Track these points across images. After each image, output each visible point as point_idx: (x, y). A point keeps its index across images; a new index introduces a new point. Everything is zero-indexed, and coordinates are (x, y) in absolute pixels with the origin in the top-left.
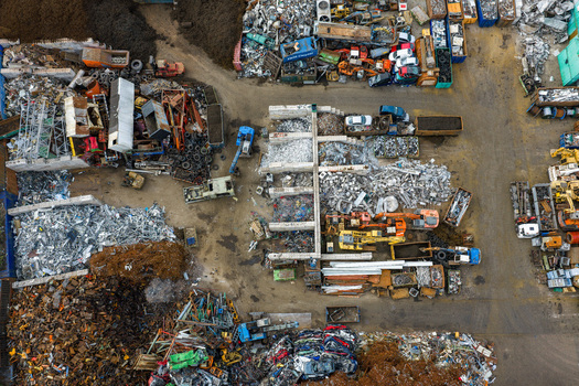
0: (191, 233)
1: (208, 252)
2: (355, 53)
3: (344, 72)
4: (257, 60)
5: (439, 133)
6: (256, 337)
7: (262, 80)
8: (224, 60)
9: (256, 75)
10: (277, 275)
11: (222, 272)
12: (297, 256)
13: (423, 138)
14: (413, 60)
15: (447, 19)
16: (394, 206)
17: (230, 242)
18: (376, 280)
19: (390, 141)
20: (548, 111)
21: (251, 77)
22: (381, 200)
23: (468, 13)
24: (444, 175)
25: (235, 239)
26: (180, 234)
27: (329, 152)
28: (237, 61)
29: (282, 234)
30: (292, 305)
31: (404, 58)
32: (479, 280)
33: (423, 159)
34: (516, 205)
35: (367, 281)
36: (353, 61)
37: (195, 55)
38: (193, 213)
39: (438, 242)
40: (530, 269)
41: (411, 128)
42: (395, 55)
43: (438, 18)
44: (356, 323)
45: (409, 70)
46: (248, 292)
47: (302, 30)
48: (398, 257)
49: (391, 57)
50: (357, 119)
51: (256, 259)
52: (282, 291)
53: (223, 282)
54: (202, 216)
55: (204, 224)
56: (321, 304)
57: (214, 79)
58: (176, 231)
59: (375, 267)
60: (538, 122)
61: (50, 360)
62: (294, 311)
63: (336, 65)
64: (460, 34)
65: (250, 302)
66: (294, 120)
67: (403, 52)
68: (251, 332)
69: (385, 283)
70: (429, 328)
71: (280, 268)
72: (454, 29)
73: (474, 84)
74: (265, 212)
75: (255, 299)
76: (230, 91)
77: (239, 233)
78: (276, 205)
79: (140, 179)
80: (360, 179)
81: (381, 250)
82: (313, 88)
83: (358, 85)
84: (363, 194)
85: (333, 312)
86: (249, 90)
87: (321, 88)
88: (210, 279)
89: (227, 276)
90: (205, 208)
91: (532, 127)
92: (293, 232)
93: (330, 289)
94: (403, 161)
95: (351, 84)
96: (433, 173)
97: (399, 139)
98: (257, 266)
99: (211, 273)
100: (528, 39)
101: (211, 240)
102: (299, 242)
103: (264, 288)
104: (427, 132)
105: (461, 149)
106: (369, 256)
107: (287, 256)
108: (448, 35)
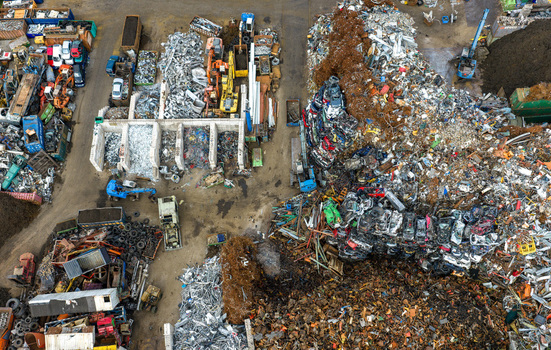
0: (213, 239)
1: (232, 225)
2: (47, 90)
3: (65, 103)
4: (35, 180)
5: (137, 34)
6: (312, 175)
7: (58, 179)
8: (28, 212)
9: (51, 185)
10: (257, 163)
11: (252, 213)
12: (241, 146)
13: (141, 46)
14: (66, 44)
15: (30, 21)
16: (200, 71)
17: (224, 207)
18: (265, 87)
19: (140, 70)
21: (52, 190)
22: (195, 79)
23: (27, 6)
24: (178, 36)
25: (221, 202)
26: (213, 250)
27: (145, 109)
28: (32, 197)
29: (219, 160)
30: (284, 154)
31: (62, 53)
32: (267, 20)
33: (161, 50)
35: (267, 94)
36: (56, 92)
37: (14, 246)
38: (192, 241)
39: (234, 42)
41: (131, 53)
42: (56, 59)
43: (26, 28)
44: (300, 105)
45: (74, 49)
46: (272, 189)
47: (12, 131)
48: (246, 68)
49: (56, 64)
50: (116, 88)
51: (242, 183)
52: (272, 161)
53: (261, 211)
54: (196, 233)
55: (204, 231)
56: (284, 129)
57: (47, 226)
58: (210, 256)
59: (254, 86)
61: (335, 321)
62: (290, 151)
63: (57, 109)
64: (48, 11)
65: (281, 187)
66: (106, 149)
67: (56, 51)
68: (308, 178)
69: (267, 80)
70: (305, 55)
71: (251, 161)
72: (41, 15)
73: (96, 11)
74: (198, 175)
75: (278, 183)
76: (65, 207)
77: (219, 197)
78: (190, 165)
79: (151, 288)
80: (173, 92)
81: (239, 81)
82: (75, 134)
83: (80, 96)
84: (188, 92)
85: (290, 119)
86: (67, 190)
87: (77, 127)
88: (259, 223)
89: (257, 208)
90: (188, 229)
92: (219, 150)
93: (272, 121)
94: (160, 65)
95: (78, 101)
96: (173, 45)
97: (139, 64)
98: (249, 183)
99: (252, 221)
101: (221, 224)
102: (228, 145)
103: (270, 176)
104: (137, 41)
105: (155, 24)
106: (243, 88)
107: (240, 160)
108: (46, 22)
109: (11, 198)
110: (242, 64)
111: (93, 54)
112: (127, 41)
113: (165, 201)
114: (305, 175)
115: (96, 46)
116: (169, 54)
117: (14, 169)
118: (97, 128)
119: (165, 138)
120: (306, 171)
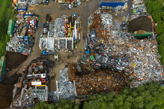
0: (66, 64)
1: (70, 61)
2: (29, 31)
3: (33, 33)
4: (27, 51)
5: (49, 18)
6: (88, 50)
7: (32, 50)
8: (25, 57)
9: (30, 52)
10: (76, 48)
11: (75, 58)
12: (73, 44)
13: (50, 21)
14: (33, 20)
15: (24, 15)
16: (63, 27)
17: (69, 57)
18: (78, 30)
19: (50, 26)
20: (47, 2)
21: (30, 53)
22: (62, 29)
23: (24, 11)
24: (58, 19)
25: (68, 56)
26: (66, 66)
27: (51, 35)
28: (26, 54)
29: (68, 47)
30: (82, 46)
31: (32, 22)
32: (79, 15)
33: (54, 22)
34: (65, 8)
35: (78, 32)
36: (31, 31)
37: (22, 65)
38: (62, 64)
39: (71, 20)
40: (77, 8)
41: (48, 22)
42: (31, 24)
43: (24, 16)
44: (86, 35)
45: (35, 22)
46: (79, 53)
47: (22, 40)
48: (74, 26)
49: (31, 25)
50: (45, 30)
51: (73, 52)
52: (79, 47)
53: (77, 58)
54: (63, 63)
55: (64, 62)
56: (82, 40)
57: (29, 61)
58: (66, 67)
59: (76, 30)
60: (49, 4)
61: (92, 80)
62: (84, 45)
63: (31, 35)
64: (28, 13)
65: (81, 53)
66: (42, 44)
67: (31, 22)
68: (88, 51)
69: (79, 29)
70: (87, 23)
71: (75, 47)
72: (27, 14)
73: (39, 13)
74: (63, 50)
75: (81, 52)
76: (33, 57)
77: (67, 55)
78: (61, 48)
79: (53, 74)
80: (57, 31)
81: (72, 29)
83: (36, 32)
84: (61, 31)
85: (84, 38)
86: (34, 53)
87: (35, 39)
88: (76, 61)
89: (76, 57)
90: (61, 62)
91: (50, 5)
92: (67, 45)
93: (80, 38)
94: (54, 25)
95: (36, 33)
96: (57, 21)
98: (74, 52)
99: (75, 60)
100: (31, 3)
101: (68, 61)
102: (70, 43)
103: (79, 50)
104: (49, 20)
105: (53, 16)
106: (73, 31)
107: (72, 46)
108: (28, 15)
109: (22, 54)
110: (73, 25)
111: (39, 23)
112: (47, 20)
113: (56, 55)
114: (87, 50)
115: (39, 21)
116: (56, 23)
117: (22, 48)
118: (40, 39)
119: (56, 42)
120: (87, 49)
